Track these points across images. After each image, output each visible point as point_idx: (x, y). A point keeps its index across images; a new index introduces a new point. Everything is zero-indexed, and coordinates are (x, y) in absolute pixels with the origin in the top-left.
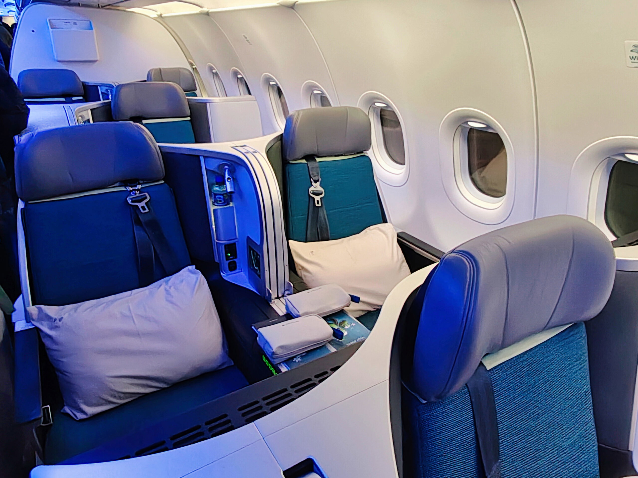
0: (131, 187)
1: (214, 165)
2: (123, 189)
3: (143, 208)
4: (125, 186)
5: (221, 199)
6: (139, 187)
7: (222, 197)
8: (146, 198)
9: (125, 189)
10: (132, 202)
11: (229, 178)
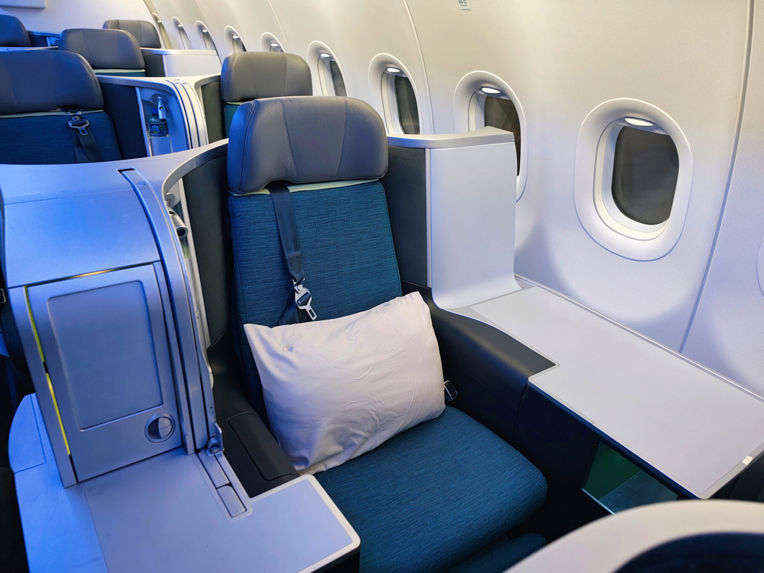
0: (72, 112)
1: (149, 95)
2: (64, 114)
3: (83, 131)
4: (66, 111)
5: (156, 129)
6: (80, 113)
7: (157, 127)
8: (85, 123)
9: (67, 114)
10: (73, 125)
11: (161, 107)
